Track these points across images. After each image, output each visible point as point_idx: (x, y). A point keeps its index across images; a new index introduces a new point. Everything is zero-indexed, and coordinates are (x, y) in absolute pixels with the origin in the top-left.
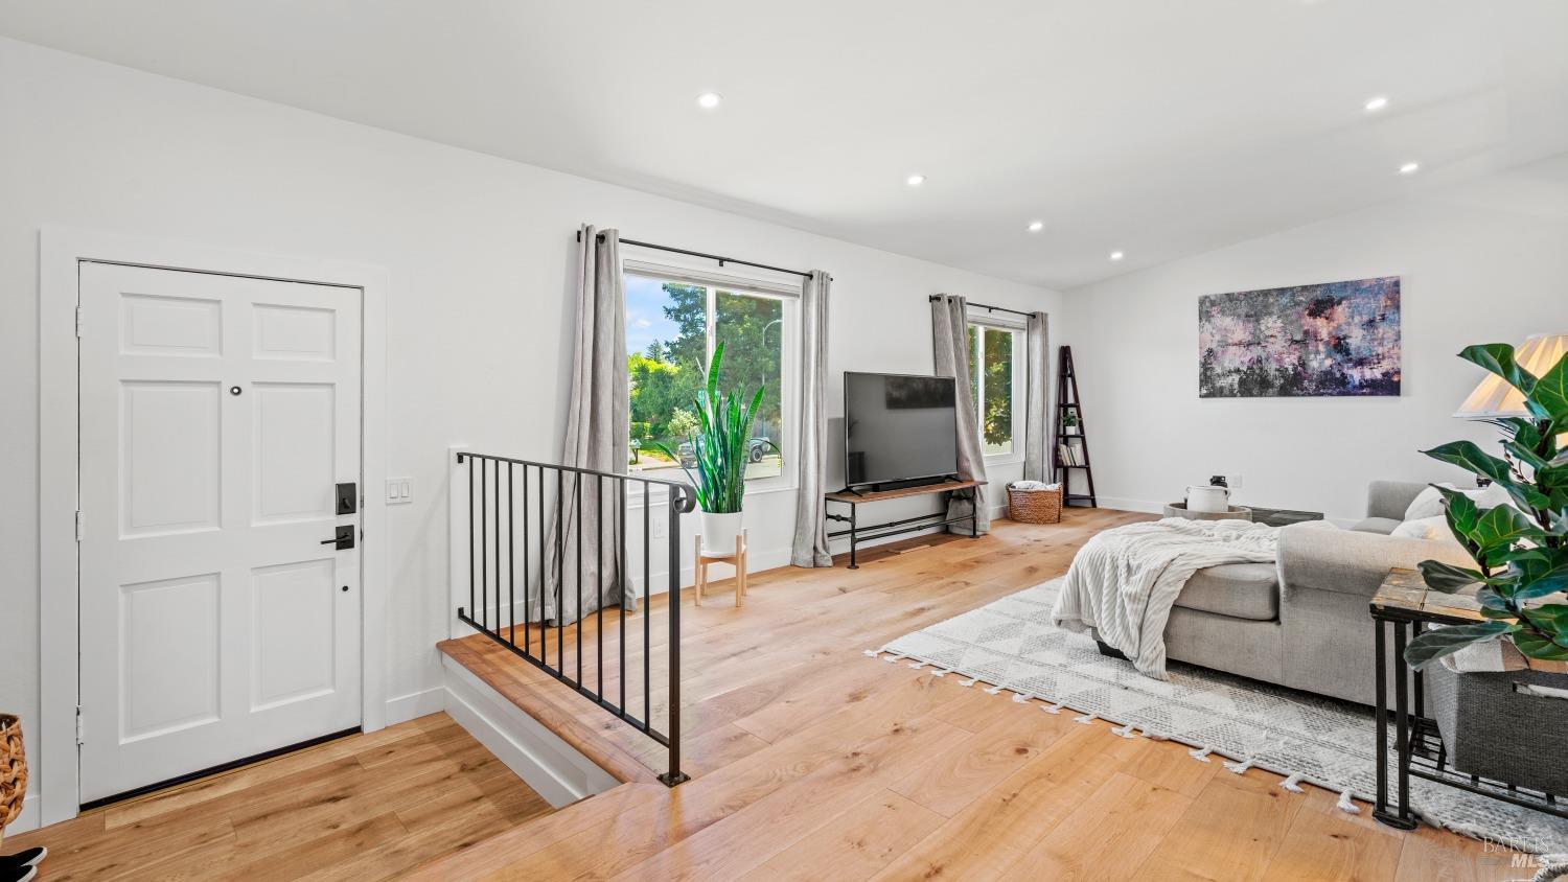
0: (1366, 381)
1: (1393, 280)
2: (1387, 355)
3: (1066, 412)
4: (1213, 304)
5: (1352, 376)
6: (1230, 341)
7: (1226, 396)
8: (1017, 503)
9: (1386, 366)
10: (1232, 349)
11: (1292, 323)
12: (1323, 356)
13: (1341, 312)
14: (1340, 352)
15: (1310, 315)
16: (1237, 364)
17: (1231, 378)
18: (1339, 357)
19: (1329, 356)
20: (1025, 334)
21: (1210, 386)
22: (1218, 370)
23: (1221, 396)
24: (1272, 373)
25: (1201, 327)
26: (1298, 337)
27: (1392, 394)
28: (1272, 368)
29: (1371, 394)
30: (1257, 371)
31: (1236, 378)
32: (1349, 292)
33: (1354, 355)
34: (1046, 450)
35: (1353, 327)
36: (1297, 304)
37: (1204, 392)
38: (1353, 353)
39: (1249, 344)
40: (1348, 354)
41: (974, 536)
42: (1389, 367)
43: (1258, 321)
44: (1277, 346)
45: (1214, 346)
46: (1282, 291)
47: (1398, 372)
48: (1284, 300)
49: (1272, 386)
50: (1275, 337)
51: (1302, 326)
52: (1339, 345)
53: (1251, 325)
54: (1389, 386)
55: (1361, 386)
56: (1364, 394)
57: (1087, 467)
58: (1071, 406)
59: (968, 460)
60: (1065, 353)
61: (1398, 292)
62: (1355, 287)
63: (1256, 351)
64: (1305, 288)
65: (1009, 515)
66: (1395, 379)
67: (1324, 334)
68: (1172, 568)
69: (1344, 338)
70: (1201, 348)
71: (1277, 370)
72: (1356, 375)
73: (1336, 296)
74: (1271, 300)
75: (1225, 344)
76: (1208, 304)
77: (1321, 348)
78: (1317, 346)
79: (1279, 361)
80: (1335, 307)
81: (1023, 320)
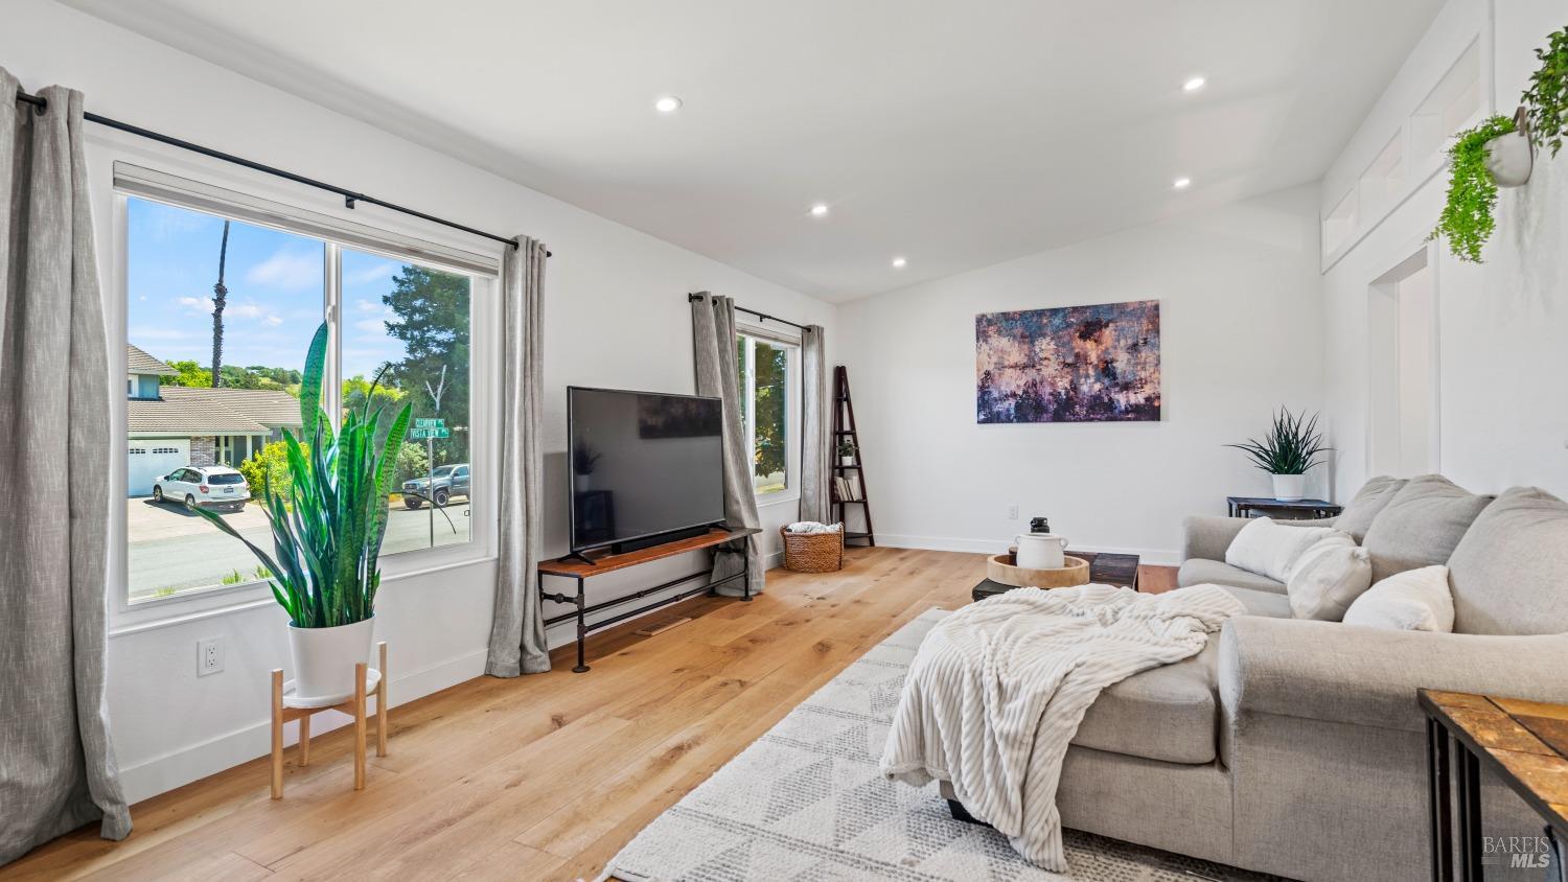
0: (1131, 406)
1: (1153, 304)
2: (1148, 379)
3: (841, 440)
4: (990, 322)
5: (1118, 401)
6: (1006, 363)
7: (1003, 422)
8: (792, 549)
9: (1148, 390)
10: (1009, 372)
11: (1064, 345)
12: (1092, 380)
13: (1108, 334)
14: (1107, 376)
15: (1081, 337)
16: (1013, 388)
17: (1007, 402)
18: (1107, 381)
19: (1098, 380)
20: (799, 350)
21: (988, 412)
22: (995, 394)
23: (998, 422)
24: (1047, 397)
25: (979, 347)
26: (1070, 360)
27: (1153, 419)
28: (1046, 391)
29: (1135, 419)
30: (1032, 396)
31: (1012, 402)
32: (1115, 314)
33: (1120, 380)
34: (823, 484)
35: (1119, 351)
36: (1069, 325)
37: (982, 417)
38: (1119, 377)
39: (1024, 367)
40: (1115, 378)
41: (747, 598)
42: (1151, 392)
43: (1032, 342)
44: (1050, 369)
45: (991, 368)
46: (1054, 312)
47: (1158, 397)
48: (1057, 321)
49: (1046, 411)
50: (1049, 359)
51: (1073, 349)
52: (1107, 370)
53: (1026, 347)
54: (1149, 411)
55: (1127, 411)
56: (1129, 419)
57: (864, 502)
58: (847, 433)
59: (738, 502)
60: (840, 374)
61: (1158, 316)
62: (1119, 310)
63: (1031, 374)
64: (1075, 309)
65: (785, 564)
66: (1156, 404)
67: (1093, 357)
68: (1068, 688)
69: (1112, 362)
70: (978, 370)
71: (1051, 394)
72: (1122, 399)
73: (1104, 318)
74: (1045, 321)
75: (1001, 366)
76: (985, 323)
77: (1091, 372)
78: (1087, 370)
79: (1053, 384)
80: (1103, 330)
81: (797, 334)
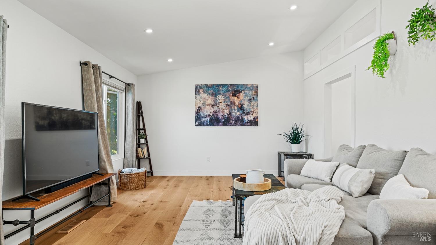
0: (249, 121)
1: (256, 85)
2: (254, 112)
3: (139, 132)
4: (201, 88)
5: (245, 119)
6: (206, 104)
7: (205, 126)
8: (124, 180)
9: (254, 115)
10: (207, 107)
11: (227, 98)
12: (236, 111)
13: (242, 95)
14: (241, 110)
15: (233, 95)
16: (209, 113)
17: (207, 118)
18: (241, 112)
19: (238, 111)
20: (124, 93)
21: (199, 121)
22: (202, 115)
23: (203, 126)
24: (221, 117)
25: (196, 97)
26: (229, 104)
27: (256, 126)
28: (220, 114)
29: (250, 125)
30: (216, 116)
31: (208, 118)
32: (244, 88)
33: (245, 111)
35: (245, 101)
36: (229, 91)
37: (197, 124)
38: (245, 110)
39: (213, 105)
40: (244, 111)
41: (109, 205)
42: (255, 116)
43: (216, 96)
44: (222, 106)
45: (201, 105)
46: (224, 85)
47: (257, 118)
48: (225, 89)
49: (220, 122)
50: (221, 103)
51: (230, 100)
52: (241, 108)
53: (214, 98)
54: (254, 123)
55: (247, 123)
56: (248, 125)
57: (149, 158)
58: (142, 130)
59: (104, 161)
60: (139, 105)
61: (258, 90)
62: (245, 86)
63: (215, 108)
64: (231, 85)
65: (121, 188)
66: (257, 120)
67: (237, 103)
68: (325, 238)
69: (243, 105)
70: (196, 106)
71: (222, 116)
72: (246, 118)
73: (240, 89)
74: (220, 89)
75: (204, 105)
76: (199, 88)
77: (236, 108)
78: (235, 107)
79: (223, 112)
80: (240, 93)
81: (123, 86)
